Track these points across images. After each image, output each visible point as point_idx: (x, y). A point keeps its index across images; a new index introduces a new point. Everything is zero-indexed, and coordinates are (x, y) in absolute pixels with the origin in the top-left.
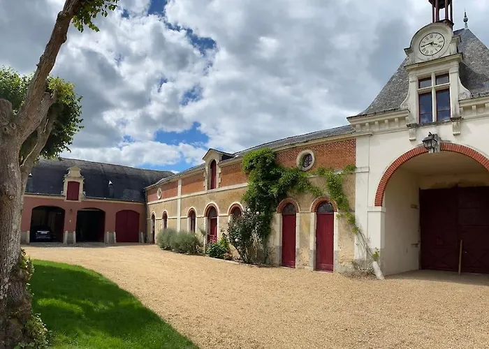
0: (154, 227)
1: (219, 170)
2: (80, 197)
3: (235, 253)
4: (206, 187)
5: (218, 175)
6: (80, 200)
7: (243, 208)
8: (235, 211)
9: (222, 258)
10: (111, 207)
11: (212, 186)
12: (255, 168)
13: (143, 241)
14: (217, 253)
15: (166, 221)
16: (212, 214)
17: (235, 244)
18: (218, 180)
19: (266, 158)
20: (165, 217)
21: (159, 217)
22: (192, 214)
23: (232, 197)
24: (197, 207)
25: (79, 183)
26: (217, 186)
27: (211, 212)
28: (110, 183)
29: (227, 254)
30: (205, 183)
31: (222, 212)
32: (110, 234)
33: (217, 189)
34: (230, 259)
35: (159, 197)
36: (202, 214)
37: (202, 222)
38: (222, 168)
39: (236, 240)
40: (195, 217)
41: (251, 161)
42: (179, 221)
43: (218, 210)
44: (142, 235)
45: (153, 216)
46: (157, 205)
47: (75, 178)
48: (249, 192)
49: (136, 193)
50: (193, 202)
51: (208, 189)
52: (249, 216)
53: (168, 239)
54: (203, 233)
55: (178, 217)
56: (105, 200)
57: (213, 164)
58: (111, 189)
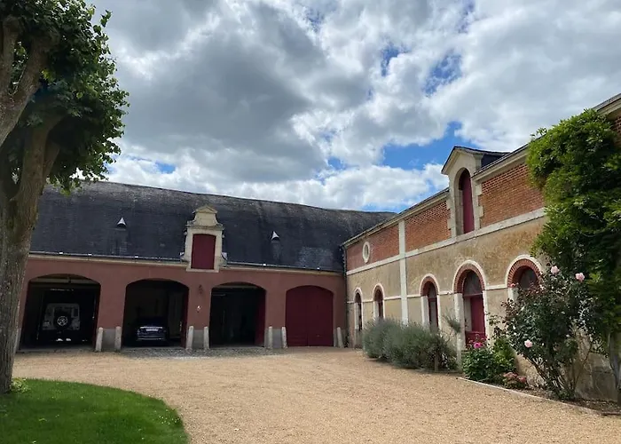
0: (360, 317)
1: (477, 190)
2: (217, 264)
3: (531, 372)
4: (454, 231)
5: (475, 201)
6: (217, 269)
7: (540, 267)
8: (523, 275)
9: (500, 382)
10: (275, 281)
11: (467, 225)
12: (560, 165)
13: (341, 343)
14: (487, 370)
15: (380, 305)
16: (471, 287)
17: (527, 353)
18: (478, 212)
19: (584, 135)
20: (379, 296)
21: (368, 298)
22: (429, 289)
23: (512, 246)
24: (438, 273)
25: (215, 237)
26: (476, 225)
27: (468, 282)
28: (275, 235)
29: (511, 375)
30: (451, 224)
31: (492, 281)
32: (275, 332)
33: (478, 231)
34: (521, 386)
35: (366, 260)
36: (449, 288)
37: (452, 304)
38: (483, 182)
39: (528, 343)
40: (436, 294)
41: (548, 152)
42: (404, 303)
43: (484, 278)
44: (339, 332)
45: (358, 297)
46: (364, 275)
47: (206, 228)
48: (551, 229)
49: (326, 254)
50: (429, 262)
51: (458, 233)
52: (557, 285)
53: (380, 341)
54: (455, 326)
55: (404, 295)
56: (264, 268)
57: (463, 180)
58: (275, 247)
